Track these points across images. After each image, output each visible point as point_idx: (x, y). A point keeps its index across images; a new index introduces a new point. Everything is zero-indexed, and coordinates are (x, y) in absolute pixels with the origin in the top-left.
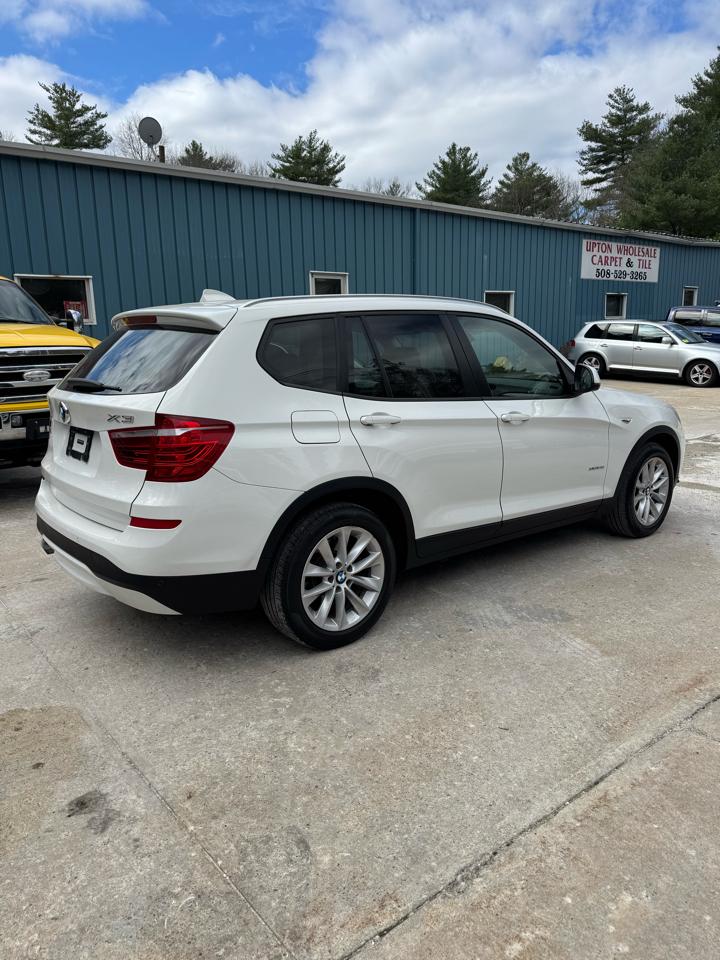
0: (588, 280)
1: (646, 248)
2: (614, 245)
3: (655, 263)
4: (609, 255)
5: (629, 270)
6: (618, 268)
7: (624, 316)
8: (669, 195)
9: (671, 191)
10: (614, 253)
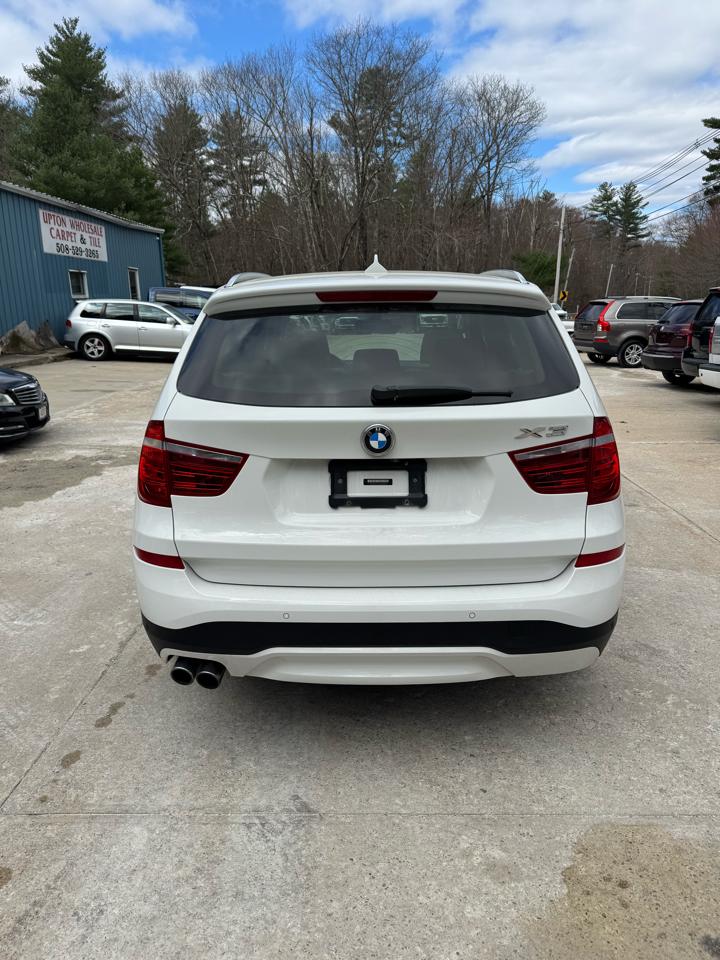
0: (51, 255)
1: (93, 225)
2: (67, 219)
3: (103, 241)
4: (65, 229)
5: (83, 247)
6: (74, 244)
7: (87, 295)
8: (55, 170)
9: (57, 167)
10: (68, 228)
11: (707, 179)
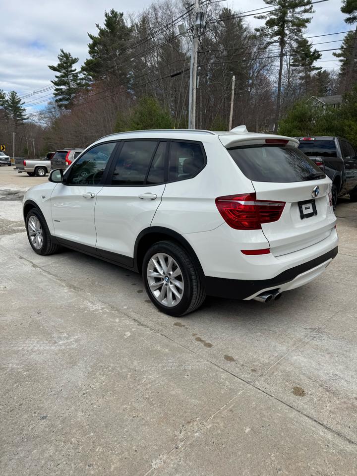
11: (56, 95)
